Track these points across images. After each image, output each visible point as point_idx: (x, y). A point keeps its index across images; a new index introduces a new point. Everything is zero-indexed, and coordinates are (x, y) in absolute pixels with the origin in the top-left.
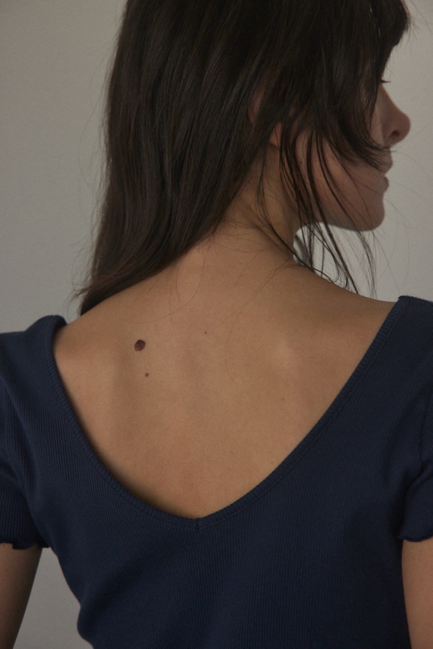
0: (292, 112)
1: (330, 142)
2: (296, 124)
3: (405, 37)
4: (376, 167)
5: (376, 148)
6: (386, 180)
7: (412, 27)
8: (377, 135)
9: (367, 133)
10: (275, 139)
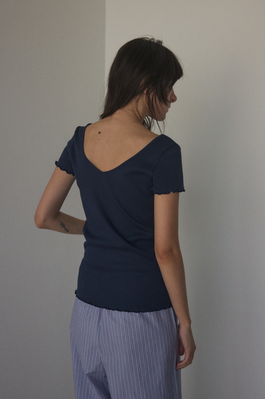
0: (150, 87)
1: (158, 96)
2: (151, 90)
3: (181, 78)
4: (166, 105)
5: (168, 101)
6: (168, 110)
7: (183, 77)
8: (169, 98)
9: (167, 97)
10: (145, 92)
